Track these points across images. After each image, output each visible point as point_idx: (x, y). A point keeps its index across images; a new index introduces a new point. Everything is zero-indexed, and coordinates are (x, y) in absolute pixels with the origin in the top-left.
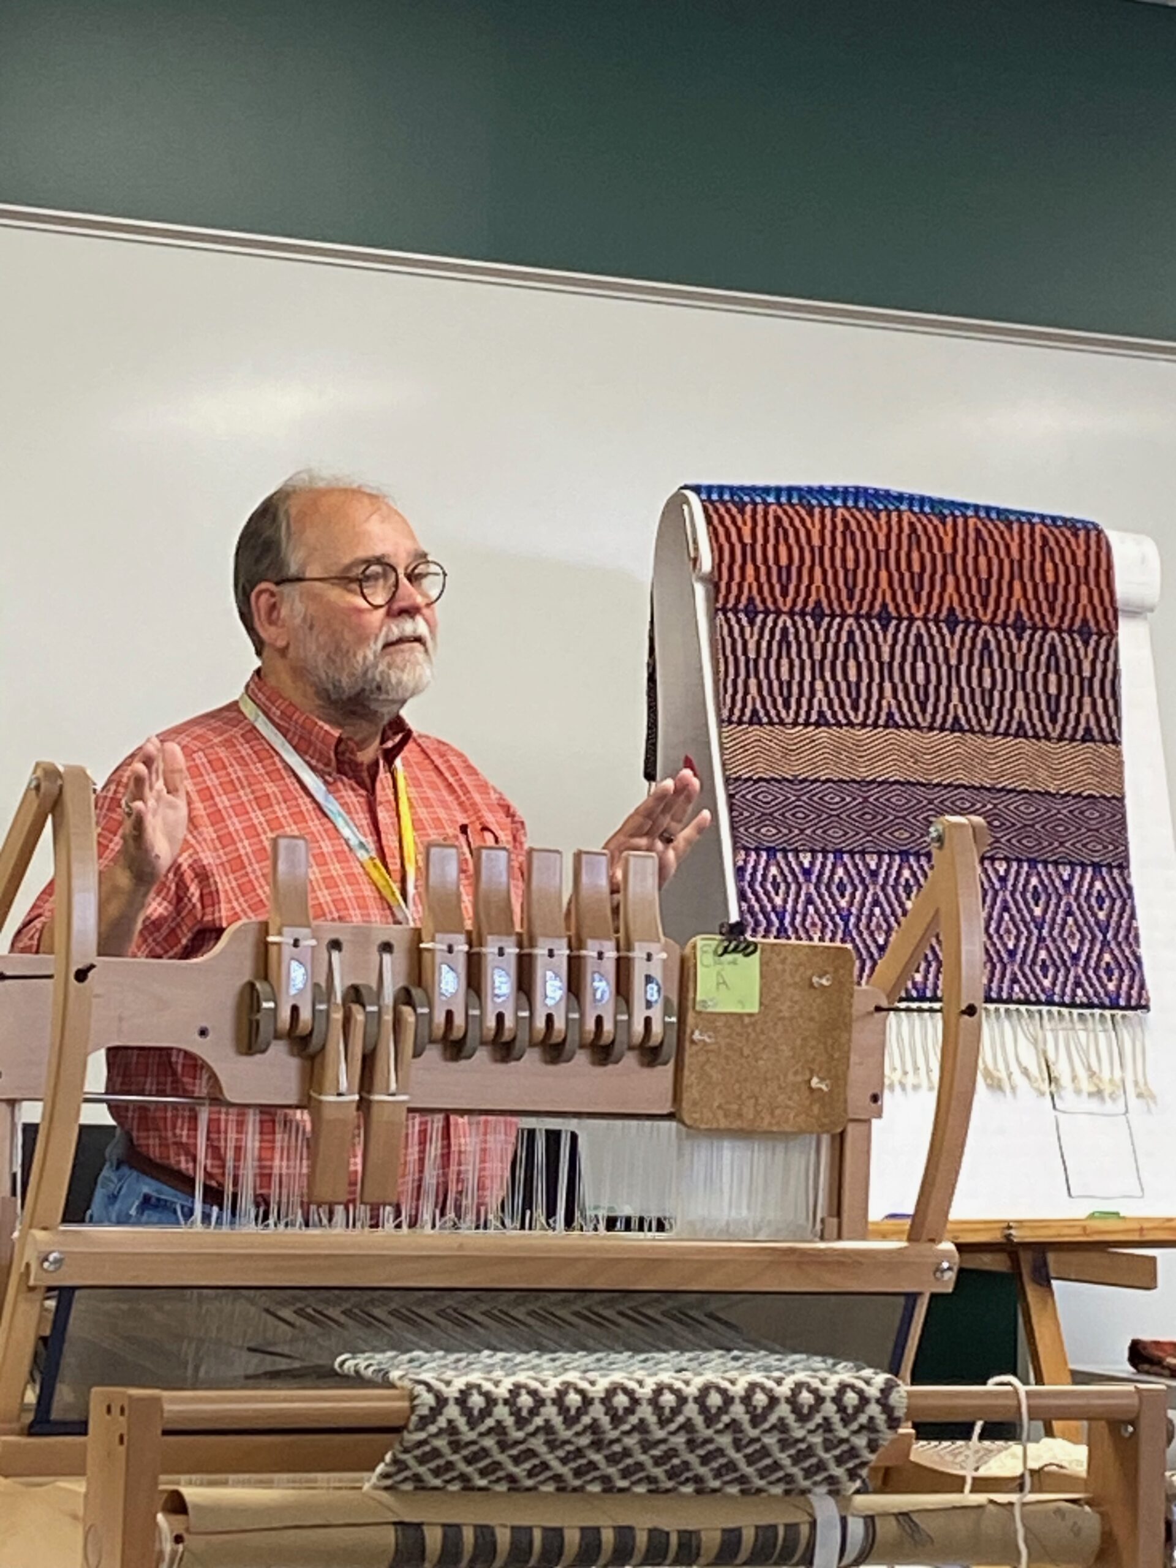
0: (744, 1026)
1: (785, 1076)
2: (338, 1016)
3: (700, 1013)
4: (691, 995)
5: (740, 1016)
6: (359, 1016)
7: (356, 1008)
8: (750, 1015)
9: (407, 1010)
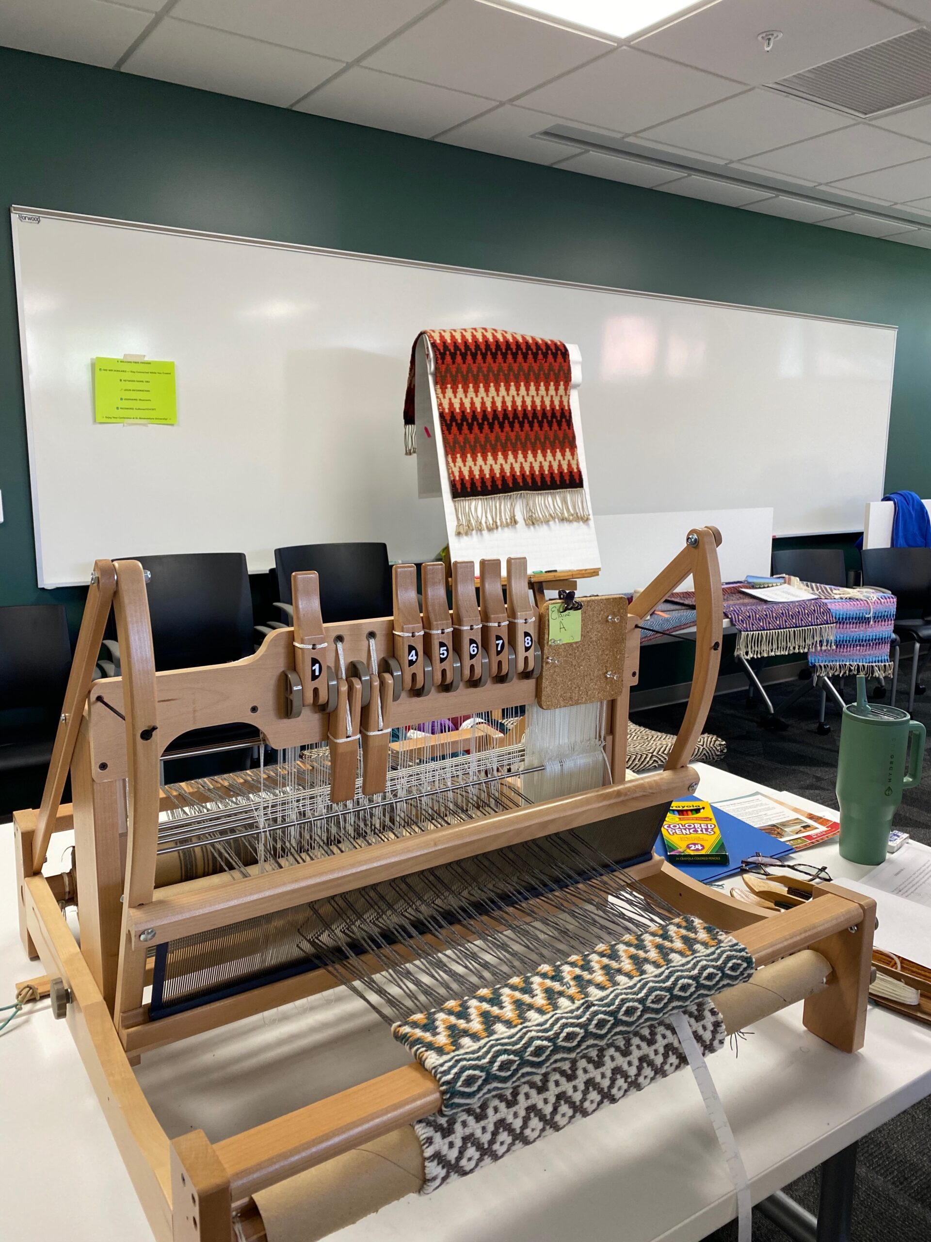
0: (573, 649)
1: (594, 672)
2: (344, 688)
3: (551, 646)
4: (546, 636)
5: (571, 644)
6: (358, 686)
7: (355, 681)
8: (576, 643)
9: (387, 676)
